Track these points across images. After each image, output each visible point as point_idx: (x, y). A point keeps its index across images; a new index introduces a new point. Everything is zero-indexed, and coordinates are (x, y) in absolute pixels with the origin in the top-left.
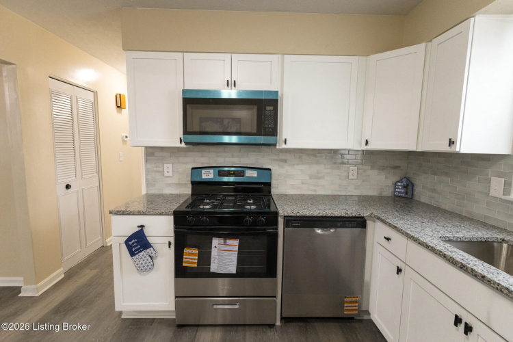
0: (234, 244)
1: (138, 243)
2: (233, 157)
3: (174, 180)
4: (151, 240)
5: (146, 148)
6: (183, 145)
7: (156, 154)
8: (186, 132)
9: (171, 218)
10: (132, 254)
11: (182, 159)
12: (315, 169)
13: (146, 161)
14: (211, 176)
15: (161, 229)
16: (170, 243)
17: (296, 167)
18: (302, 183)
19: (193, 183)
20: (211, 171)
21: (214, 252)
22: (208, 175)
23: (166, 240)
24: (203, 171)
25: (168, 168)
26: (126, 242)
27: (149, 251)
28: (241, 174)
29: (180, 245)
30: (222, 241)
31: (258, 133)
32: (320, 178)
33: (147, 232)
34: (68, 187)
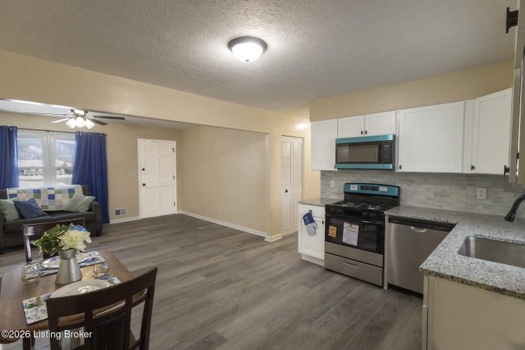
0: (356, 228)
1: (309, 218)
2: (372, 177)
3: (336, 191)
4: (315, 219)
5: (322, 171)
6: (336, 170)
7: (327, 174)
8: (337, 162)
9: (324, 208)
10: (306, 224)
11: (341, 178)
12: (440, 188)
13: (322, 178)
14: (356, 189)
15: (319, 214)
16: (323, 222)
17: (422, 186)
18: (428, 199)
19: (345, 193)
20: (356, 186)
21: (345, 230)
22: (354, 188)
23: (321, 220)
24: (351, 186)
25: (332, 183)
26: (304, 217)
27: (314, 224)
28: (376, 189)
29: (328, 223)
30: (349, 225)
31: (379, 162)
32: (446, 196)
33: (313, 214)
34: (286, 191)
